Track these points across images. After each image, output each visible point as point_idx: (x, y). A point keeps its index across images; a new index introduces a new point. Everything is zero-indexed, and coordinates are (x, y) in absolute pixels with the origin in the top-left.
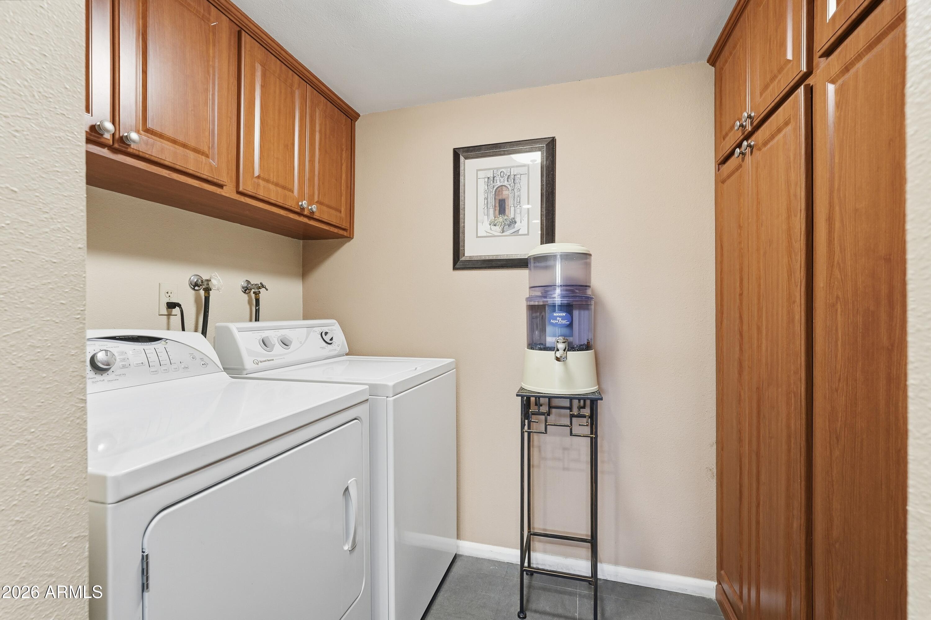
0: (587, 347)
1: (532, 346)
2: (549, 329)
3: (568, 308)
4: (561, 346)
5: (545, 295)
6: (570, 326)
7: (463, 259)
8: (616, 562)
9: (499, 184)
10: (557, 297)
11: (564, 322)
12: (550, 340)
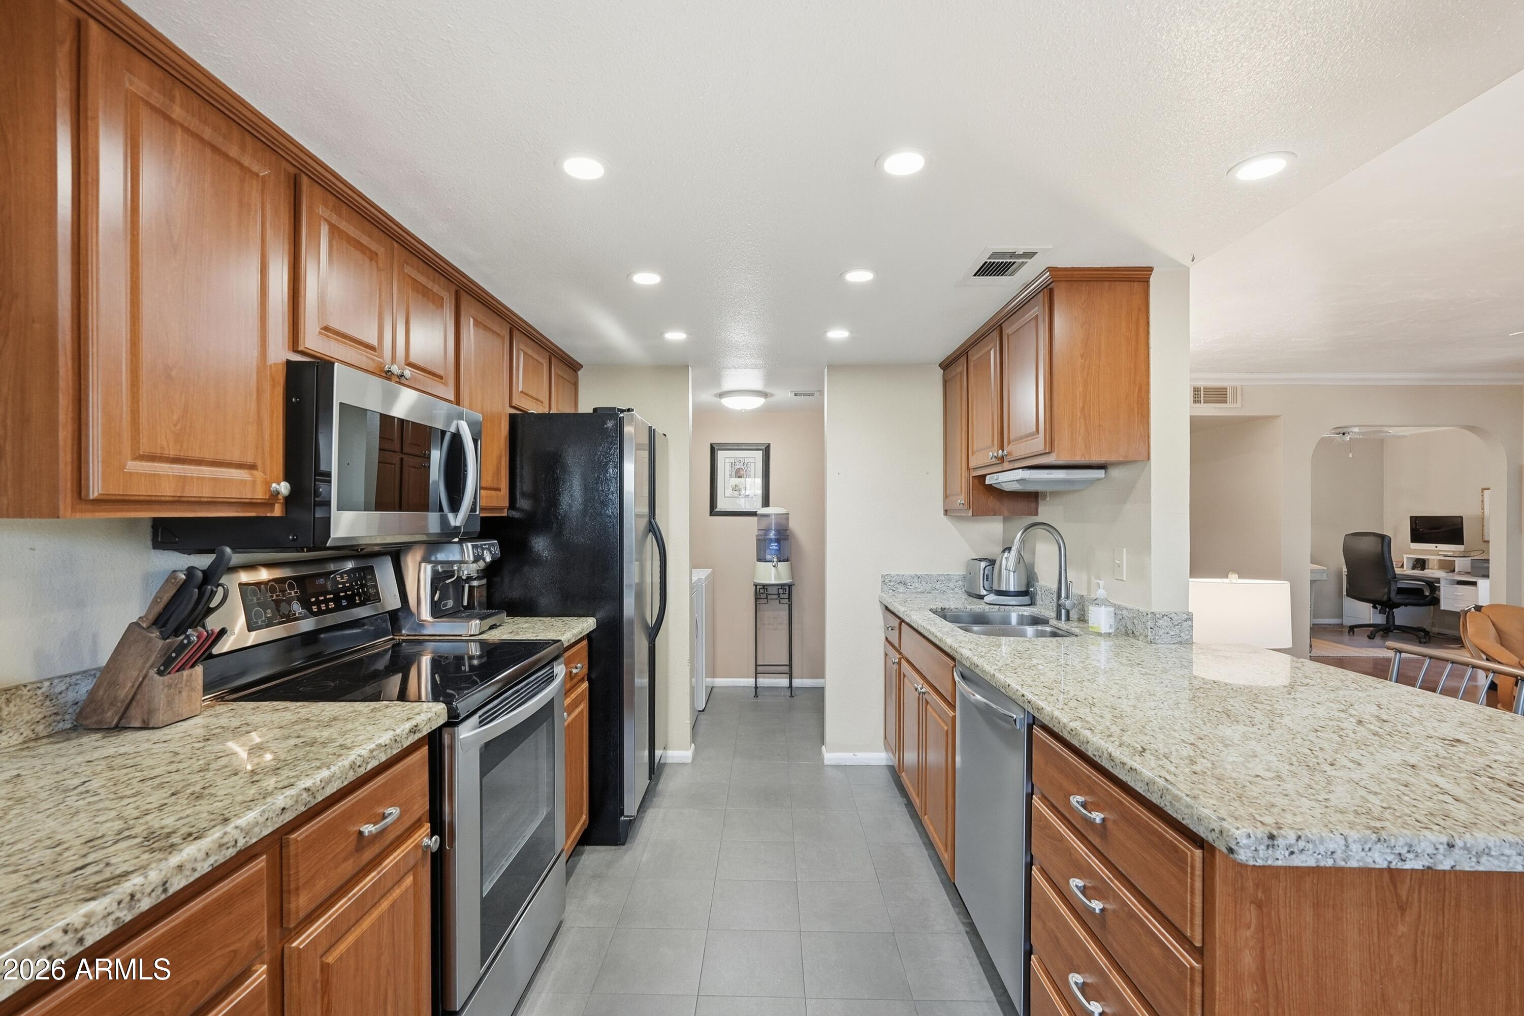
0: (787, 560)
1: (759, 560)
2: (768, 552)
3: (778, 541)
4: (775, 560)
5: (766, 535)
6: (779, 550)
7: (717, 510)
8: (802, 677)
9: (738, 467)
10: (772, 535)
11: (777, 548)
12: (768, 557)
